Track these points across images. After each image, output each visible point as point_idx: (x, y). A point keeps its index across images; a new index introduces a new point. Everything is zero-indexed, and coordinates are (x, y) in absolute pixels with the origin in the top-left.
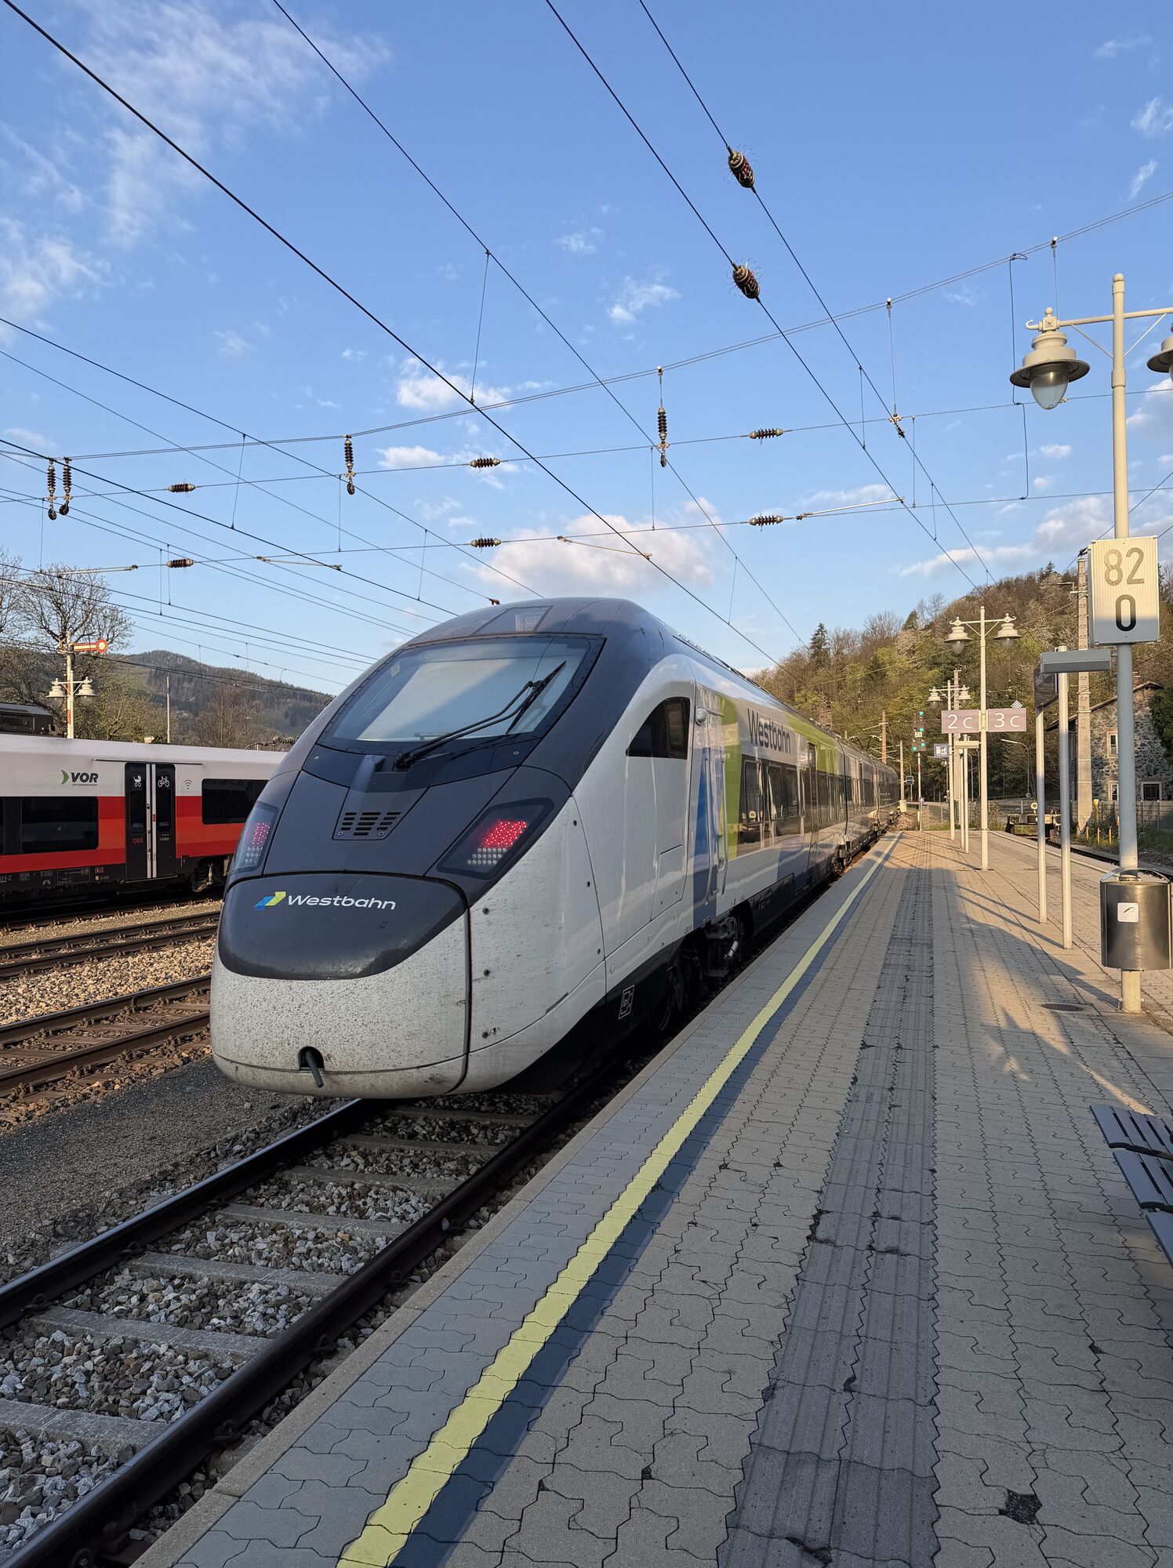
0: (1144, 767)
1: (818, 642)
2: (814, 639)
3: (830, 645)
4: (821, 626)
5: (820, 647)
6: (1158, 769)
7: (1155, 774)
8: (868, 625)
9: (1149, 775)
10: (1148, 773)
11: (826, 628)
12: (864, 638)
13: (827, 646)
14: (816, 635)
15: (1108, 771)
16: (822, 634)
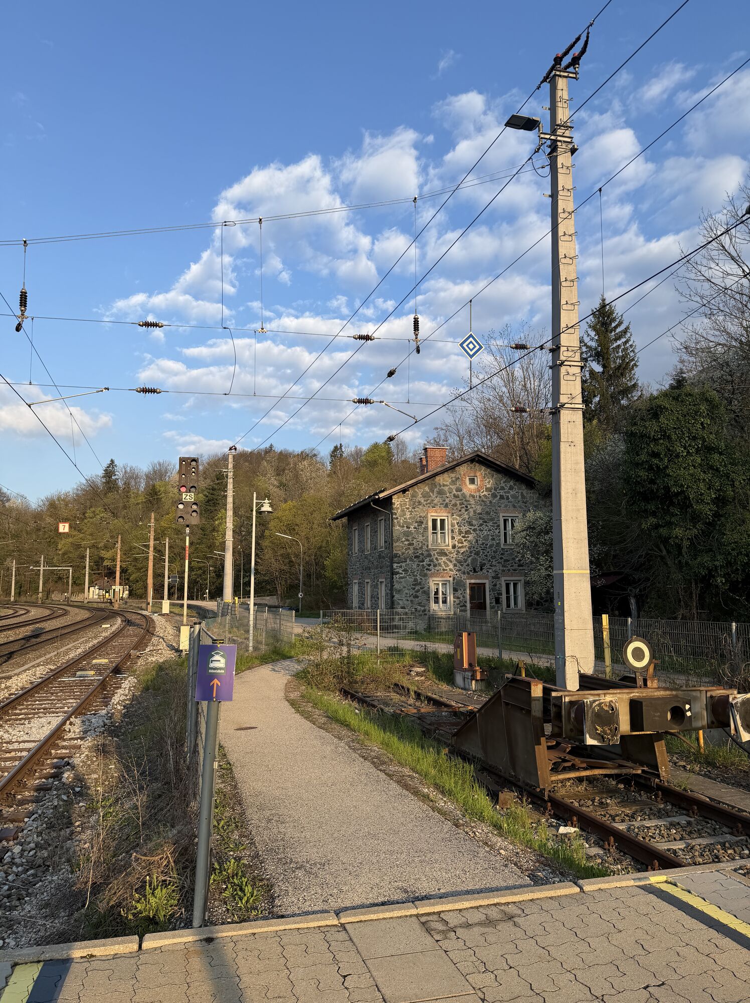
0: (469, 560)
1: (109, 473)
2: (105, 470)
3: (119, 474)
4: (112, 461)
5: (110, 477)
6: (484, 564)
7: (481, 569)
8: (151, 468)
9: (475, 571)
10: (474, 569)
11: (116, 462)
12: (147, 476)
13: (117, 477)
14: (108, 467)
15: (429, 565)
16: (113, 468)
